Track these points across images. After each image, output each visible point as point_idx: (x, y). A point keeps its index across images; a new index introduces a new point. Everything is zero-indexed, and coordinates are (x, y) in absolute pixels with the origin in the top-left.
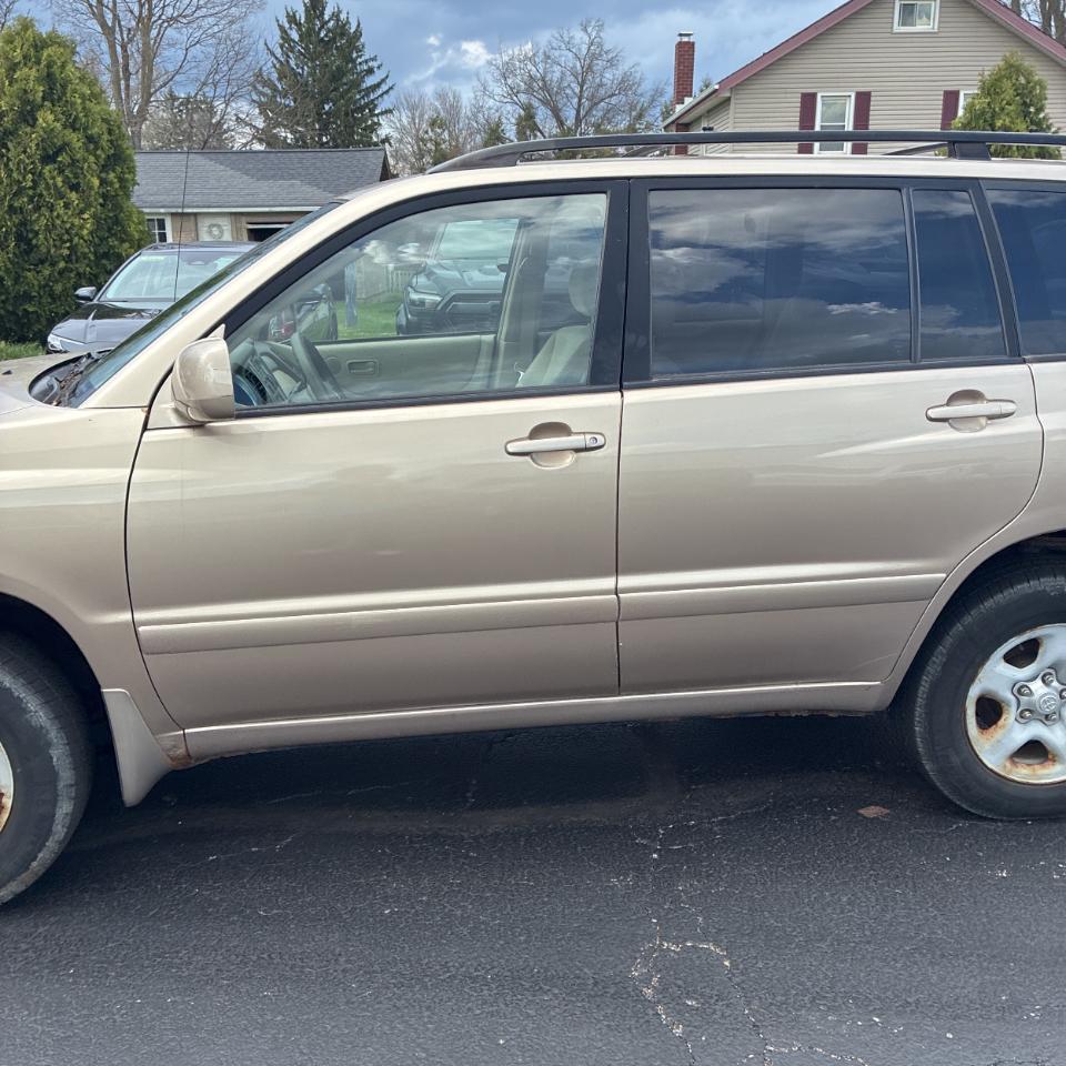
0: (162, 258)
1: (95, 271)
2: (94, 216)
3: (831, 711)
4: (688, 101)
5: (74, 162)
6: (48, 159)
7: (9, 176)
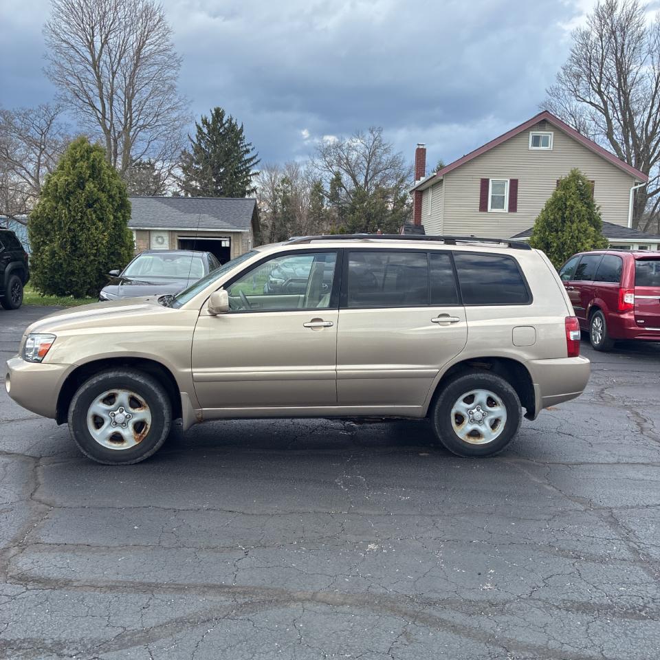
0: (151, 257)
1: (107, 261)
2: (109, 234)
3: (409, 417)
4: (423, 179)
5: (102, 208)
6: (89, 206)
7: (69, 213)
